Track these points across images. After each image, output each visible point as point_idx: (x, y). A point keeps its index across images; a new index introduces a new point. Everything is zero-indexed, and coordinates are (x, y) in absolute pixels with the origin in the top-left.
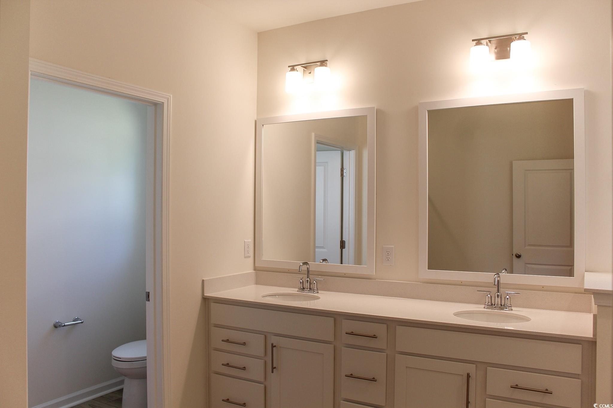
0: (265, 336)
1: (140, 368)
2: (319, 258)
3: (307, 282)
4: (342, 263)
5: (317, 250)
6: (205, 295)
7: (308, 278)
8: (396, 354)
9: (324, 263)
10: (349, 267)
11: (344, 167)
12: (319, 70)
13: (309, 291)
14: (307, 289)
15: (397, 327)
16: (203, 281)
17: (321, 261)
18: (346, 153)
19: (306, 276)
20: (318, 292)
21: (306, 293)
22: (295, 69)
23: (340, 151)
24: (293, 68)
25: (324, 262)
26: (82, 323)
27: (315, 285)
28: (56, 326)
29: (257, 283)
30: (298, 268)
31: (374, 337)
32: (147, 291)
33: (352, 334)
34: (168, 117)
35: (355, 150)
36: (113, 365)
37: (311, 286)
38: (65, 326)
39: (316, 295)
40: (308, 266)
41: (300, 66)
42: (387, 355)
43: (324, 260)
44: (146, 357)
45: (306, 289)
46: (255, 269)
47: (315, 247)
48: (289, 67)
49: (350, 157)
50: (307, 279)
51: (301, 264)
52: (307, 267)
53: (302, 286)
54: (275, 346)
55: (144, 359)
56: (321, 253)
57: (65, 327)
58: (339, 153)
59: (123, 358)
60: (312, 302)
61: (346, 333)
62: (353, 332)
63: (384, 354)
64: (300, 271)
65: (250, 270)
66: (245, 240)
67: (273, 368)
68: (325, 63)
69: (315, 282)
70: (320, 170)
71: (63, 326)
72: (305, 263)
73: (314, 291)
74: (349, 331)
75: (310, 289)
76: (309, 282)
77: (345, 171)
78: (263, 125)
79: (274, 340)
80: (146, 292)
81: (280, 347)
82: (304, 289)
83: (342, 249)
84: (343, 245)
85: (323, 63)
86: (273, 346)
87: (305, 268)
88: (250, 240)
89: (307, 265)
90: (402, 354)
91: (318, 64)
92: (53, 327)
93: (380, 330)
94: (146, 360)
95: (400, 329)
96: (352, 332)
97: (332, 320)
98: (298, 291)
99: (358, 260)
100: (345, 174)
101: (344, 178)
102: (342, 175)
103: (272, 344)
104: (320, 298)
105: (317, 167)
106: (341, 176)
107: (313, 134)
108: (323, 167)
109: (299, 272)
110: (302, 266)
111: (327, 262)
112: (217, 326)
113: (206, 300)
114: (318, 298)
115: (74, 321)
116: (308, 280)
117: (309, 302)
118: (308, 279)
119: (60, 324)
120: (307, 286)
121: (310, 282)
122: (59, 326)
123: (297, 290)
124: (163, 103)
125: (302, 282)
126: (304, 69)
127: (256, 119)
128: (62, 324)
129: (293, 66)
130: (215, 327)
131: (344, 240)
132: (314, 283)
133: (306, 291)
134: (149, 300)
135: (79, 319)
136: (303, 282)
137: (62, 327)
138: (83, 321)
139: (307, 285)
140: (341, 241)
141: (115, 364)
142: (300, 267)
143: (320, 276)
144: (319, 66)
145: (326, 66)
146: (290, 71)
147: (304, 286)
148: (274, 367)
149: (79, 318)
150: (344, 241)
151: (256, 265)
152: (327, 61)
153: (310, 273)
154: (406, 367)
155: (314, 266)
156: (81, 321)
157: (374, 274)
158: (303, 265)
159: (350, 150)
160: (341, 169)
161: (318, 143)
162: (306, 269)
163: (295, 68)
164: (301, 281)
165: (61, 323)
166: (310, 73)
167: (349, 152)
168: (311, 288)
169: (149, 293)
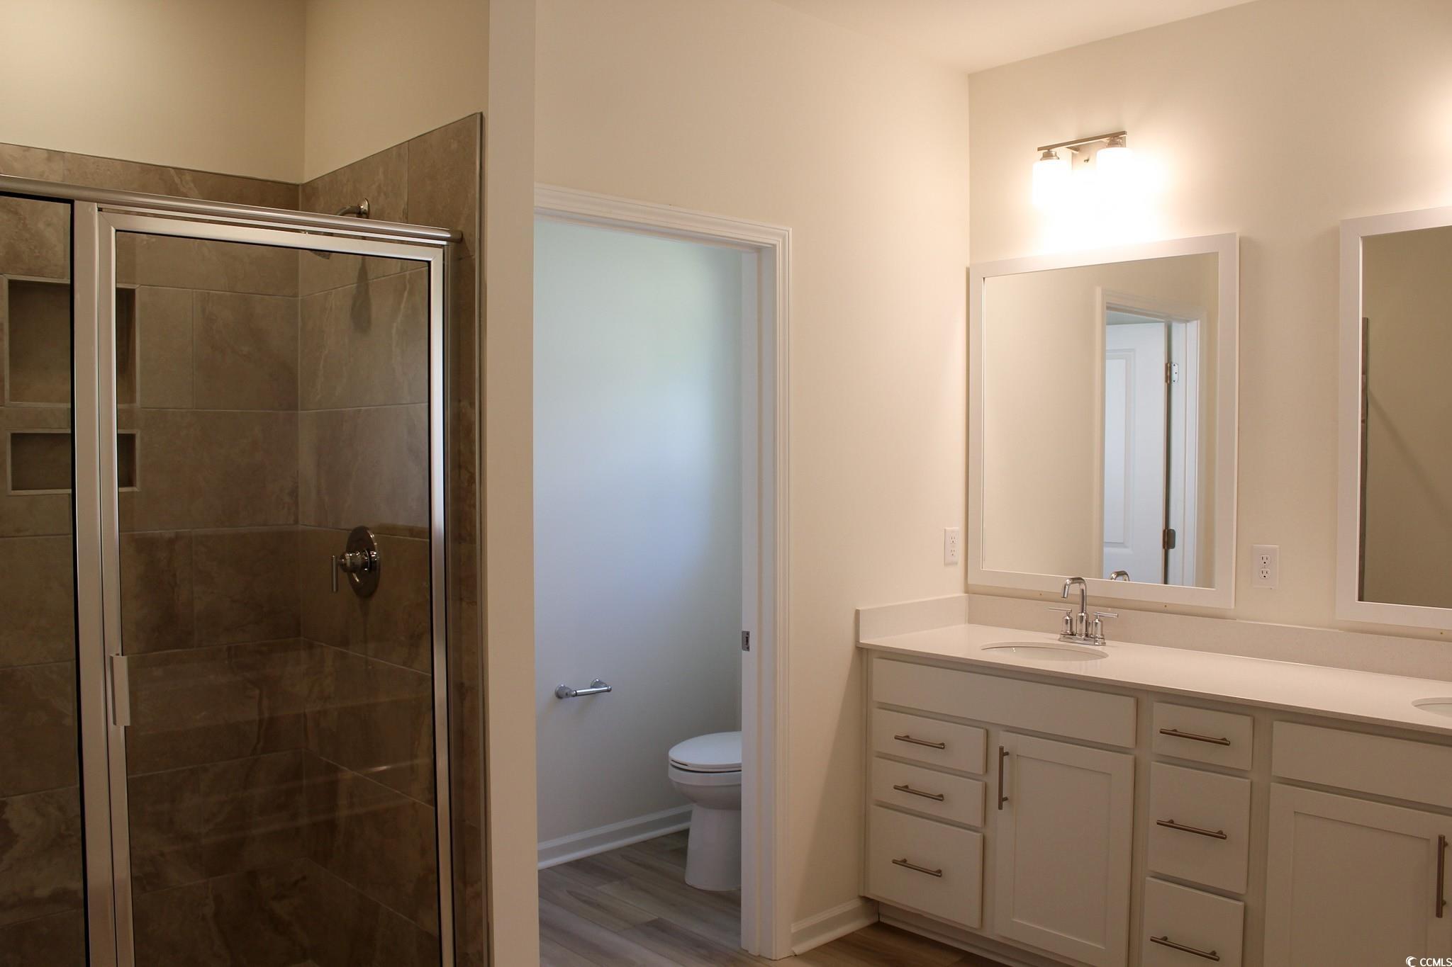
0: (987, 732)
1: (727, 786)
2: (1110, 570)
3: (1082, 620)
4: (1166, 582)
5: (1106, 550)
6: (861, 642)
7: (1082, 612)
8: (1272, 784)
9: (1120, 580)
10: (1183, 590)
11: (1174, 360)
12: (1106, 156)
13: (1085, 640)
14: (1081, 635)
15: (1276, 724)
16: (857, 612)
17: (1113, 575)
18: (1178, 329)
19: (1078, 607)
20: (1104, 644)
21: (1079, 644)
22: (1053, 153)
23: (1163, 324)
24: (1048, 153)
25: (1120, 578)
26: (608, 691)
27: (1097, 630)
28: (561, 695)
29: (972, 619)
30: (1060, 590)
31: (1224, 742)
32: (745, 629)
33: (1174, 733)
34: (784, 273)
35: (1199, 321)
36: (672, 778)
37: (1090, 629)
38: (576, 695)
39: (1100, 648)
40: (1083, 586)
41: (1064, 147)
42: (1251, 783)
43: (1120, 574)
44: (740, 765)
45: (1077, 636)
46: (968, 589)
47: (1102, 544)
48: (1039, 149)
49: (1188, 337)
50: (1080, 614)
51: (1068, 580)
52: (1081, 587)
53: (1069, 629)
54: (1007, 754)
55: (736, 769)
56: (1115, 557)
57: (575, 697)
58: (1160, 329)
59: (693, 765)
60: (1091, 663)
61: (1161, 732)
62: (1178, 730)
63: (1247, 780)
64: (1066, 596)
65: (956, 591)
66: (947, 528)
67: (1002, 800)
68: (1121, 138)
69: (1097, 621)
70: (1115, 369)
71: (574, 696)
72: (1077, 580)
73: (1096, 641)
74: (1169, 728)
75: (1087, 635)
76: (1084, 621)
77: (1175, 369)
78: (984, 278)
79: (1005, 740)
80: (743, 632)
81: (1018, 755)
82: (1072, 634)
83: (1168, 548)
84: (1169, 539)
85: (1115, 138)
86: (1003, 754)
87: (1075, 589)
88: (958, 528)
89: (1080, 583)
90: (1288, 784)
91: (1105, 140)
92: (555, 696)
93: (1237, 728)
94: (740, 771)
95: (1280, 729)
96: (1175, 731)
97: (1130, 702)
98: (1059, 640)
99: (1206, 576)
100: (1174, 377)
101: (1174, 385)
102: (1169, 379)
103: (1001, 749)
104: (1108, 656)
105: (1108, 362)
106: (1166, 381)
107: (1098, 291)
108: (1124, 361)
109: (1064, 598)
110: (1069, 585)
111: (1127, 579)
112: (884, 707)
113: (863, 653)
114: (1103, 656)
115: (592, 687)
116: (1082, 617)
117: (1084, 662)
118: (1083, 614)
119: (567, 691)
120: (1081, 630)
121: (1086, 621)
122: (567, 694)
123: (1058, 636)
124: (774, 246)
125: (1069, 621)
126: (1073, 153)
127: (968, 266)
128: (571, 691)
129: (1049, 148)
130: (880, 708)
131: (1171, 528)
132: (1097, 623)
133: (1078, 639)
134: (748, 649)
135: (603, 683)
136: (1071, 620)
137: (571, 698)
138: (611, 689)
139: (1079, 628)
140: (1164, 531)
141: (675, 775)
142: (1065, 587)
143: (1110, 609)
144: (1107, 147)
145: (1122, 146)
146: (1041, 160)
147: (1074, 629)
148: (1004, 796)
149: (603, 681)
150: (1173, 530)
151: (970, 582)
152: (1124, 133)
153: (1088, 600)
154: (1295, 812)
155: (1094, 586)
156: (606, 688)
157: (1233, 607)
158: (1072, 583)
159: (1188, 321)
160: (1166, 365)
161: (1108, 308)
162: (1079, 592)
163: (1053, 151)
164: (1068, 618)
165: (568, 688)
166: (1088, 160)
167: (1184, 324)
168: (1090, 632)
169: (748, 633)
